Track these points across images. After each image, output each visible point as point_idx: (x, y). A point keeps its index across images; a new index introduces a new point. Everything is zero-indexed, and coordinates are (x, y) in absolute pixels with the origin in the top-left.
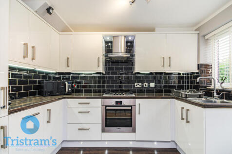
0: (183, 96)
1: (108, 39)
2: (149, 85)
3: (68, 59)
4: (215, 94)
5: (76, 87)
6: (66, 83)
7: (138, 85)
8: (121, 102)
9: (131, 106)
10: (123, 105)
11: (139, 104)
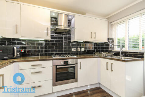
0: (104, 56)
1: (54, 15)
2: (81, 50)
3: (16, 26)
4: (120, 54)
5: (23, 51)
6: (15, 48)
7: (74, 50)
8: (67, 62)
9: (75, 64)
10: (69, 64)
11: (80, 62)
